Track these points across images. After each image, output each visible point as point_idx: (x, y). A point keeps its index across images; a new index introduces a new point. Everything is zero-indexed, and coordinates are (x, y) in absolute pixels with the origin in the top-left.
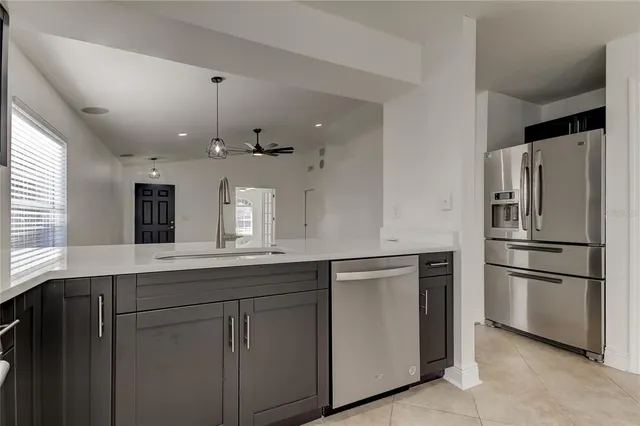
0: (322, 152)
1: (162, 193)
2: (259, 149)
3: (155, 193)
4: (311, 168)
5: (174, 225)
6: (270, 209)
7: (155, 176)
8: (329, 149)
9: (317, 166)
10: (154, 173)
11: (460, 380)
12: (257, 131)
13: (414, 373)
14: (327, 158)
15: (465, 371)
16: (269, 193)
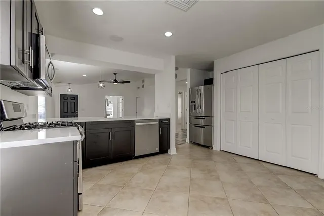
0: (143, 81)
1: (72, 99)
2: (116, 81)
3: (69, 99)
4: (139, 88)
5: (78, 112)
6: (121, 105)
7: (69, 91)
8: (146, 80)
9: (141, 87)
10: (70, 90)
11: (170, 152)
12: (115, 74)
13: (157, 150)
14: (145, 84)
15: (173, 150)
16: (121, 98)
